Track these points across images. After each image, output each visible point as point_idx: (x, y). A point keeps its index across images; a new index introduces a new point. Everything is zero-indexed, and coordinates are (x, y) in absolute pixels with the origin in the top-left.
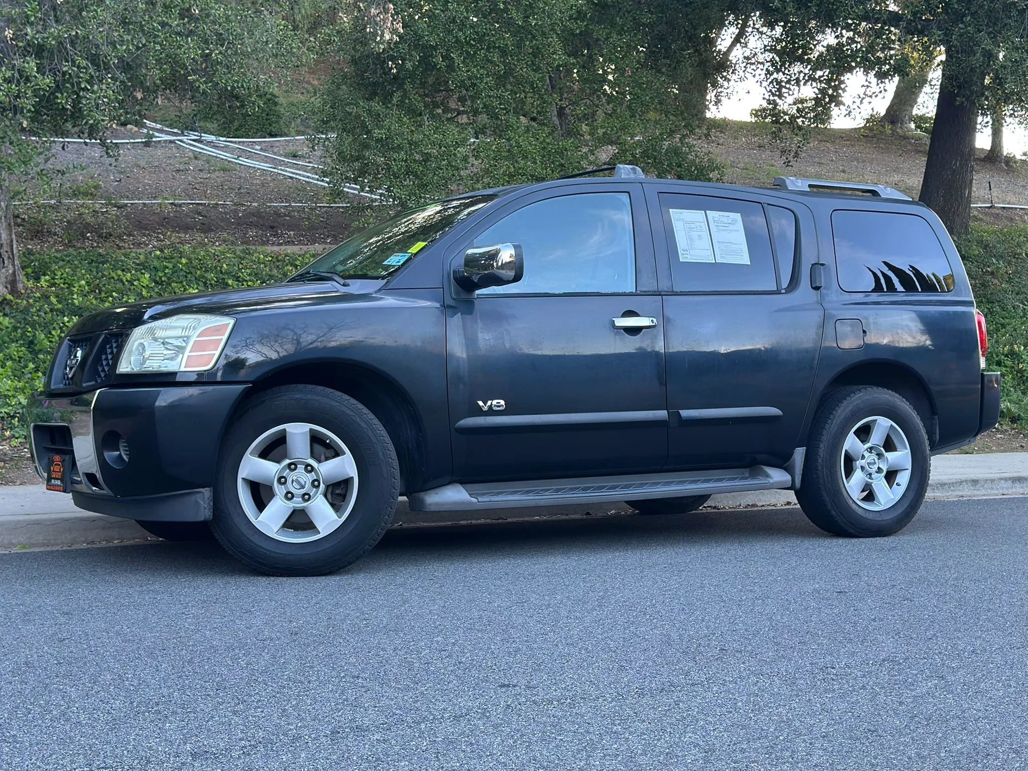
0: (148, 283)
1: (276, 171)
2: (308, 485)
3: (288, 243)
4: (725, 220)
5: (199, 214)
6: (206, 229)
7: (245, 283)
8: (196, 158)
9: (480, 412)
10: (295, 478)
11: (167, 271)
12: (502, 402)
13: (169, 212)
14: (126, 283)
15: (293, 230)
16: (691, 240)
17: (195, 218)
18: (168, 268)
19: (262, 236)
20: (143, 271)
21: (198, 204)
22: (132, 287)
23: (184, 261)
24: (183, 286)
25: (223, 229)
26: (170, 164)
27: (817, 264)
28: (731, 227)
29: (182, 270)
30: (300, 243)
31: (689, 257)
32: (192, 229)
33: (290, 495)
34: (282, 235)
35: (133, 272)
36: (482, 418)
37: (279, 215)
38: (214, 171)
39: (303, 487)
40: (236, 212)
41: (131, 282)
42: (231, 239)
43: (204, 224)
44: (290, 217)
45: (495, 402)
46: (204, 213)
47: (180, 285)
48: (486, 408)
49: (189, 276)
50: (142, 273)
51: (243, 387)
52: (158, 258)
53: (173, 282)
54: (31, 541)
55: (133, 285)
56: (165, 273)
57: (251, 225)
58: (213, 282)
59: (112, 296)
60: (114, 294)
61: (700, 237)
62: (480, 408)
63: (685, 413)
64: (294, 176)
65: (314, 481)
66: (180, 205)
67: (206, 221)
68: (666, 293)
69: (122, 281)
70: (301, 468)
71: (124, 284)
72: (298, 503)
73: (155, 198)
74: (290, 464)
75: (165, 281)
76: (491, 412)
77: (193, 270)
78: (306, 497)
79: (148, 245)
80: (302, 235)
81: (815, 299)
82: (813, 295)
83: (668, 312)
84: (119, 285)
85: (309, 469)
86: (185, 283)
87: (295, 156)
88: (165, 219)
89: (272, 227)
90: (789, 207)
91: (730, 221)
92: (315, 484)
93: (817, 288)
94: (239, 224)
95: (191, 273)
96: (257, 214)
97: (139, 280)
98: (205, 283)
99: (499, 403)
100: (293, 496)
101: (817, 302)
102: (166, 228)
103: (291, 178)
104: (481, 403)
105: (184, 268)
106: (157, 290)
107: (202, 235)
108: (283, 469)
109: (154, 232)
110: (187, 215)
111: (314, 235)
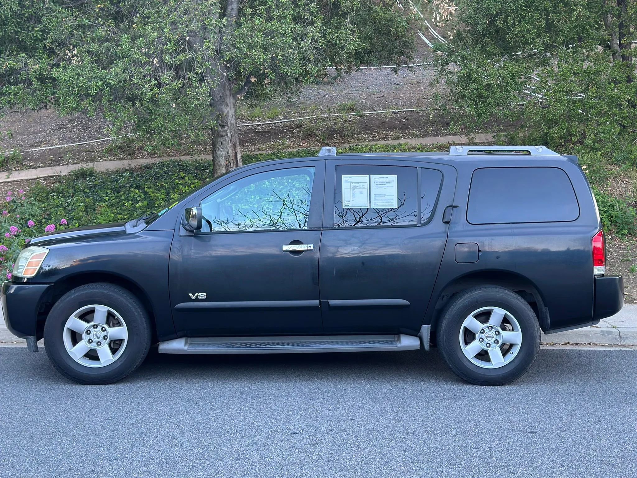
2: (101, 338)
4: (384, 180)
9: (191, 300)
10: (95, 333)
12: (205, 294)
16: (354, 194)
27: (451, 206)
28: (388, 185)
31: (350, 205)
33: (90, 341)
36: (192, 303)
39: (98, 338)
45: (200, 294)
48: (194, 298)
51: (48, 285)
61: (361, 193)
62: (190, 297)
63: (332, 302)
65: (105, 336)
68: (325, 229)
70: (99, 328)
72: (94, 346)
74: (94, 325)
76: (197, 300)
78: (99, 344)
81: (444, 230)
82: (442, 227)
83: (325, 241)
85: (103, 329)
90: (438, 169)
91: (387, 181)
92: (105, 338)
93: (448, 223)
99: (203, 295)
100: (92, 342)
101: (445, 232)
104: (191, 294)
108: (90, 327)
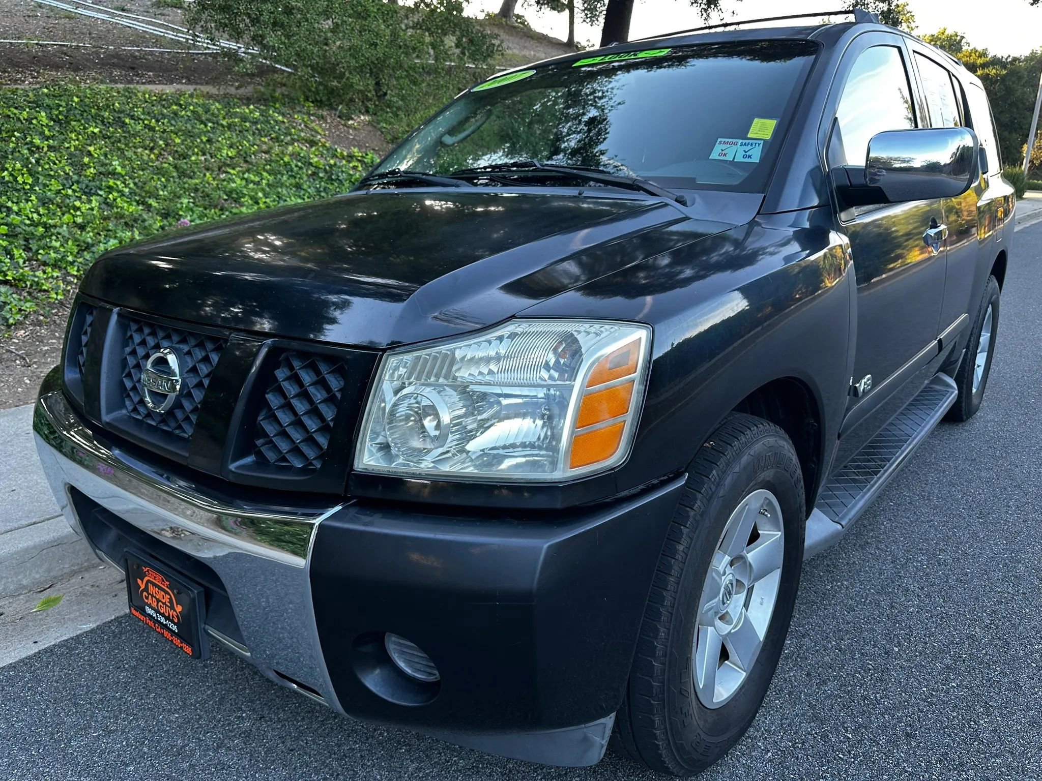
0: (47, 121)
1: (114, 20)
3: (150, 83)
5: (65, 54)
6: (75, 67)
7: (141, 122)
8: (40, 7)
11: (61, 109)
13: (36, 51)
14: (24, 122)
15: (151, 71)
17: (62, 58)
18: (61, 106)
19: (126, 75)
20: (38, 109)
21: (61, 45)
22: (32, 126)
23: (76, 99)
24: (82, 124)
25: (90, 69)
26: (19, 11)
29: (76, 108)
30: (160, 83)
32: (62, 68)
34: (143, 75)
35: (27, 110)
37: (135, 57)
38: (60, 18)
40: (97, 53)
41: (29, 121)
42: (100, 78)
43: (71, 64)
44: (145, 59)
46: (69, 53)
47: (79, 124)
49: (85, 114)
50: (37, 112)
52: (47, 95)
53: (71, 120)
54: (52, 574)
55: (32, 123)
56: (60, 111)
57: (114, 66)
58: (110, 121)
59: (15, 136)
60: (16, 133)
64: (131, 25)
66: (46, 46)
67: (74, 61)
69: (19, 119)
71: (22, 123)
73: (19, 38)
75: (62, 119)
77: (87, 109)
79: (24, 81)
80: (160, 76)
84: (19, 125)
86: (83, 122)
87: (123, 10)
88: (34, 57)
89: (133, 68)
94: (103, 64)
95: (85, 111)
96: (116, 55)
97: (36, 118)
98: (103, 122)
102: (37, 66)
103: (129, 27)
105: (77, 107)
106: (57, 129)
107: (72, 73)
109: (27, 69)
110: (55, 55)
111: (169, 76)
